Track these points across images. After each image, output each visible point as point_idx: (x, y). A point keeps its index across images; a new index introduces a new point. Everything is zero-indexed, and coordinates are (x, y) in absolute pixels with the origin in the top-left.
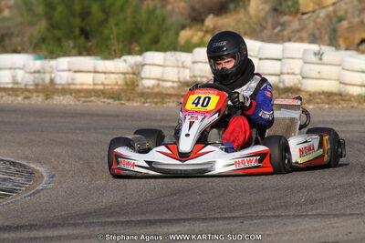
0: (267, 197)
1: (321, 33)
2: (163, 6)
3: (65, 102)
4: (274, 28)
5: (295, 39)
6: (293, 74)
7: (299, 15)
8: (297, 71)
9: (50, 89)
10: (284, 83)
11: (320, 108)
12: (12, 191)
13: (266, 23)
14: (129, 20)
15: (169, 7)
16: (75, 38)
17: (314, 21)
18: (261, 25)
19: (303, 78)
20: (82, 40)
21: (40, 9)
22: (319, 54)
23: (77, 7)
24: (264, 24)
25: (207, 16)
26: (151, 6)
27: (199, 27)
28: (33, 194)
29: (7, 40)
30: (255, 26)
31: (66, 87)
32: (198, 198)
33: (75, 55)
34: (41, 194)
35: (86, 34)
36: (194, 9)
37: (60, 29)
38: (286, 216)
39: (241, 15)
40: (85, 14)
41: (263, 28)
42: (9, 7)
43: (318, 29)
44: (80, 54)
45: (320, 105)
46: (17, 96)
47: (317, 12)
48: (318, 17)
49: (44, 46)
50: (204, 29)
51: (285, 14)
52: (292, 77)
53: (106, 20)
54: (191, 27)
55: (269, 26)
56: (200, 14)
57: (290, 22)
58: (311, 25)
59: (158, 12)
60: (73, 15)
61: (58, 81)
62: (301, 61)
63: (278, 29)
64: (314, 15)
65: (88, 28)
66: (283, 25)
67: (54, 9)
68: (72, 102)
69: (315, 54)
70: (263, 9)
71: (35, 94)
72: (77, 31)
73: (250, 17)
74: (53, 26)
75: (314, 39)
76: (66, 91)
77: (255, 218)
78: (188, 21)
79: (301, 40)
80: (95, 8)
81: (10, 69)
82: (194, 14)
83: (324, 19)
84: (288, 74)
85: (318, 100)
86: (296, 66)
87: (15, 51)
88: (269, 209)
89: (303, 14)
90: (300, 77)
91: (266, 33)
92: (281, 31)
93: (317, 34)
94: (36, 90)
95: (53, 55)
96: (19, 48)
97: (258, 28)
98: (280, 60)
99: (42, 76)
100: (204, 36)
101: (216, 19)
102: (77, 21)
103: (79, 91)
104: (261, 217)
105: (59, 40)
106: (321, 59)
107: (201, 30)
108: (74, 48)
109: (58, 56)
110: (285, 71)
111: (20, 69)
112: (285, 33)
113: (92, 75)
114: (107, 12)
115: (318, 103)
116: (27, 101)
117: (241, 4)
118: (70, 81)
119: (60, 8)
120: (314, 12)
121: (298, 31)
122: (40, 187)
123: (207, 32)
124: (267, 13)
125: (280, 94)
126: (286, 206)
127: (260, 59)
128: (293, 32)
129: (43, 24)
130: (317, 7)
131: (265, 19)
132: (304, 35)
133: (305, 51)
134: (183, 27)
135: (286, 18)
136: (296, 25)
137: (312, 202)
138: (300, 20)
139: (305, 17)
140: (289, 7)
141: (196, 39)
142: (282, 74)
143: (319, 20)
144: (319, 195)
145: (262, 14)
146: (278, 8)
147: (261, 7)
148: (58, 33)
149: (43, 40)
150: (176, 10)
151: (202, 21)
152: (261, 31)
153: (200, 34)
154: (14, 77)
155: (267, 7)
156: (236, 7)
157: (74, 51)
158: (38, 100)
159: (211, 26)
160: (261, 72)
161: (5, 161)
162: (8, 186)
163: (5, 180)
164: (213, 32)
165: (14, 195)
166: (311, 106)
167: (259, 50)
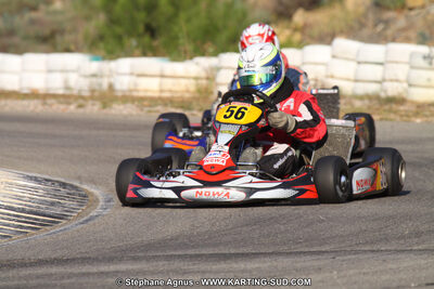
0: (364, 228)
1: (432, 33)
3: (125, 112)
4: (376, 25)
5: (400, 39)
6: (397, 81)
7: (406, 11)
8: (402, 76)
9: (108, 97)
10: (385, 91)
11: (429, 123)
12: (61, 217)
13: (367, 19)
14: (202, 14)
16: (139, 36)
17: (424, 18)
18: (360, 22)
19: (410, 85)
20: (147, 39)
22: (429, 58)
24: (363, 20)
25: (295, 11)
27: (286, 23)
28: (87, 221)
29: (58, 39)
30: (353, 24)
31: (128, 94)
32: (282, 227)
33: (138, 56)
34: (96, 221)
35: (151, 31)
36: (281, 3)
37: (121, 25)
38: (386, 251)
39: (337, 11)
40: (151, 7)
41: (362, 25)
43: (429, 28)
44: (144, 54)
45: (430, 119)
46: (69, 104)
47: (427, 8)
48: (428, 13)
49: (101, 45)
50: (292, 26)
51: (389, 9)
52: (396, 84)
53: (176, 15)
55: (370, 24)
56: (287, 8)
57: (395, 19)
58: (420, 23)
59: (238, 5)
60: (137, 8)
61: (118, 86)
62: (407, 66)
63: (380, 27)
64: (424, 11)
65: (154, 24)
66: (388, 22)
68: (134, 113)
69: (425, 58)
70: (363, 3)
71: (90, 102)
72: (141, 28)
73: (348, 13)
74: (113, 21)
75: (423, 39)
76: (127, 98)
77: (350, 253)
78: (274, 17)
79: (407, 40)
81: (62, 71)
82: (280, 9)
84: (391, 80)
85: (428, 113)
86: (401, 71)
87: (68, 50)
88: (367, 243)
89: (411, 9)
90: (405, 85)
91: (366, 32)
92: (385, 29)
93: (427, 33)
94: (92, 98)
95: (112, 55)
96: (72, 47)
97: (356, 26)
98: (381, 64)
99: (99, 80)
100: (292, 35)
102: (141, 16)
103: (142, 99)
104: (356, 252)
105: (119, 38)
106: (431, 64)
107: (288, 28)
108: (137, 47)
109: (118, 57)
110: (387, 77)
111: (73, 71)
112: (389, 32)
113: (158, 79)
114: (177, 6)
115: (426, 116)
116: (81, 111)
118: (132, 87)
120: (423, 7)
121: (404, 29)
122: (94, 213)
123: (296, 30)
124: (368, 8)
125: (381, 105)
126: (387, 240)
127: (359, 63)
128: (398, 31)
129: (101, 18)
130: (427, 1)
131: (365, 15)
132: (412, 34)
133: (412, 55)
135: (390, 15)
136: (401, 22)
137: (418, 234)
138: (407, 16)
139: (413, 13)
140: (393, 2)
142: (384, 80)
143: (430, 17)
144: (427, 226)
145: (361, 10)
146: (380, 1)
147: (361, 1)
148: (119, 30)
149: (101, 38)
150: (259, 3)
151: (290, 17)
152: (360, 29)
153: (287, 32)
154: (66, 82)
155: (368, 1)
157: (137, 52)
158: (93, 109)
159: (301, 23)
160: (359, 78)
161: (53, 182)
162: (58, 211)
163: (53, 204)
164: (303, 29)
165: (64, 222)
166: (418, 121)
167: (358, 51)
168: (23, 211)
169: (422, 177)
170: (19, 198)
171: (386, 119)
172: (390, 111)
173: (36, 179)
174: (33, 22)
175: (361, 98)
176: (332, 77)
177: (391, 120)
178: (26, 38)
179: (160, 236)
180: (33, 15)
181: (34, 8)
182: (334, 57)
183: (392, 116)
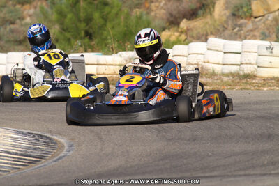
0: (238, 160)
1: (269, 32)
2: (148, 13)
4: (233, 29)
5: (249, 37)
6: (250, 64)
7: (253, 19)
8: (253, 62)
10: (243, 71)
11: (273, 90)
12: (41, 157)
13: (228, 24)
14: (122, 24)
15: (153, 14)
16: (81, 38)
17: (264, 23)
18: (224, 27)
19: (258, 67)
20: (87, 40)
21: (54, 17)
22: (270, 49)
23: (82, 15)
24: (226, 26)
25: (181, 20)
26: (138, 13)
27: (176, 28)
28: (58, 160)
30: (218, 28)
32: (185, 161)
33: (82, 52)
34: (64, 159)
35: (89, 35)
36: (171, 15)
37: (69, 32)
38: (254, 174)
39: (208, 19)
40: (89, 20)
41: (225, 29)
42: (30, 16)
43: (268, 29)
44: (86, 51)
45: (272, 88)
47: (266, 16)
48: (267, 20)
49: (58, 45)
50: (180, 30)
51: (242, 18)
52: (249, 66)
53: (105, 25)
54: (169, 29)
55: (230, 28)
56: (176, 18)
57: (246, 24)
58: (262, 26)
59: (144, 17)
60: (80, 21)
62: (256, 54)
63: (237, 29)
64: (264, 18)
65: (91, 31)
66: (240, 26)
67: (65, 16)
69: (267, 48)
70: (225, 14)
72: (83, 34)
73: (215, 21)
74: (64, 30)
75: (264, 37)
77: (231, 176)
78: (168, 24)
79: (254, 37)
80: (96, 15)
82: (171, 19)
83: (272, 22)
84: (246, 64)
85: (271, 84)
86: (252, 58)
88: (240, 170)
89: (256, 18)
90: (256, 66)
91: (227, 32)
92: (239, 31)
93: (267, 32)
97: (221, 29)
98: (240, 53)
100: (180, 36)
101: (189, 22)
102: (83, 26)
104: (235, 176)
105: (69, 40)
106: (271, 52)
107: (177, 31)
108: (81, 46)
109: (69, 53)
110: (244, 62)
112: (242, 32)
113: (96, 66)
114: (105, 19)
115: (270, 86)
117: (208, 10)
119: (70, 16)
120: (264, 16)
121: (252, 31)
122: (62, 155)
123: (182, 32)
124: (227, 18)
125: (240, 79)
126: (253, 167)
127: (225, 53)
128: (248, 31)
129: (57, 28)
130: (266, 12)
131: (226, 22)
132: (257, 34)
133: (259, 46)
134: (164, 29)
135: (242, 21)
136: (250, 26)
138: (253, 22)
139: (257, 20)
140: (244, 12)
141: (173, 38)
142: (242, 64)
143: (268, 22)
145: (224, 18)
146: (236, 13)
147: (223, 13)
148: (68, 35)
149: (57, 41)
150: (158, 15)
151: (178, 24)
152: (224, 31)
153: (177, 34)
155: (228, 13)
156: (203, 13)
157: (81, 49)
159: (185, 28)
160: (225, 63)
161: (34, 135)
162: (39, 153)
163: (35, 149)
164: (186, 32)
165: (43, 160)
166: (265, 89)
167: (224, 45)
168: (16, 154)
169: (272, 126)
170: (13, 146)
171: (245, 89)
172: (247, 83)
173: (23, 133)
174: (12, 31)
175: (227, 75)
176: (208, 62)
177: (247, 89)
178: (8, 41)
179: (106, 169)
180: (12, 26)
181: (13, 23)
182: (208, 49)
183: (248, 87)
